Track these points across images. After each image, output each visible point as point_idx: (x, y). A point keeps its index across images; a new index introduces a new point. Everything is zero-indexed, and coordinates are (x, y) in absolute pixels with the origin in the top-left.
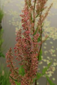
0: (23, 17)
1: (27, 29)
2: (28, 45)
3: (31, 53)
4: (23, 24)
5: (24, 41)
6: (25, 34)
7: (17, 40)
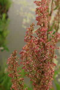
0: (38, 5)
1: (42, 25)
2: (42, 50)
3: (45, 61)
4: (37, 15)
5: (36, 43)
6: (39, 33)
7: (26, 40)
